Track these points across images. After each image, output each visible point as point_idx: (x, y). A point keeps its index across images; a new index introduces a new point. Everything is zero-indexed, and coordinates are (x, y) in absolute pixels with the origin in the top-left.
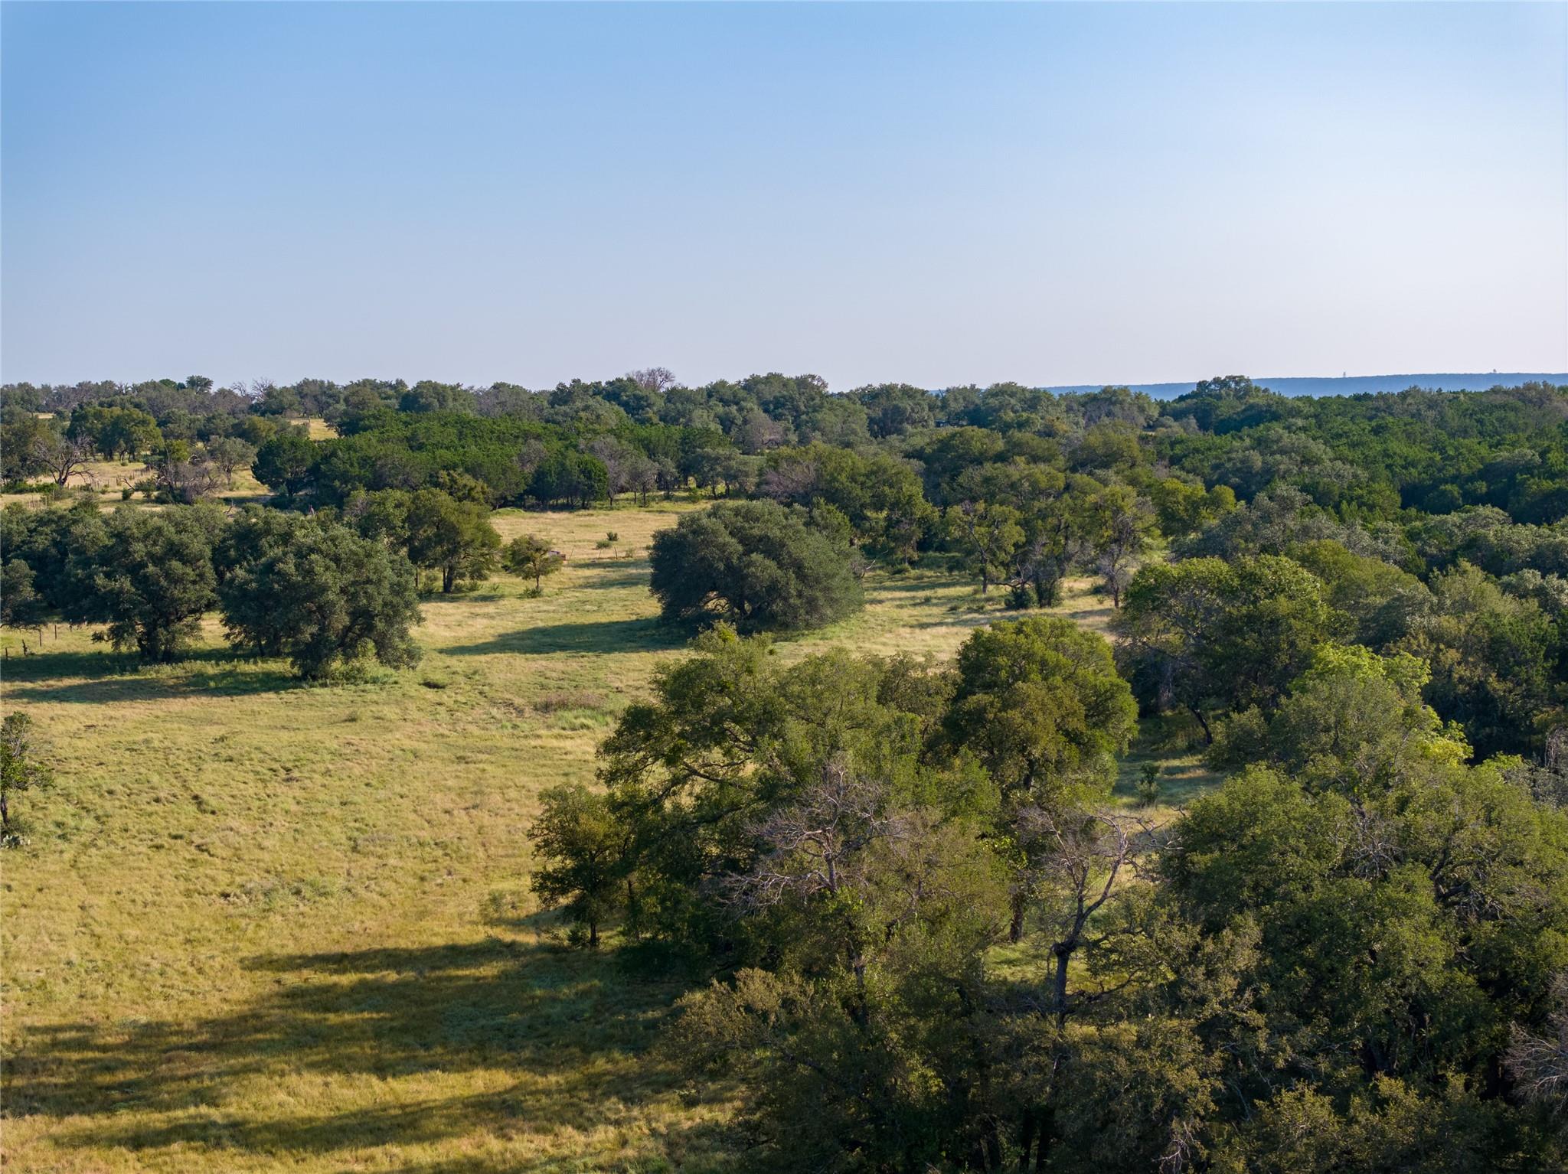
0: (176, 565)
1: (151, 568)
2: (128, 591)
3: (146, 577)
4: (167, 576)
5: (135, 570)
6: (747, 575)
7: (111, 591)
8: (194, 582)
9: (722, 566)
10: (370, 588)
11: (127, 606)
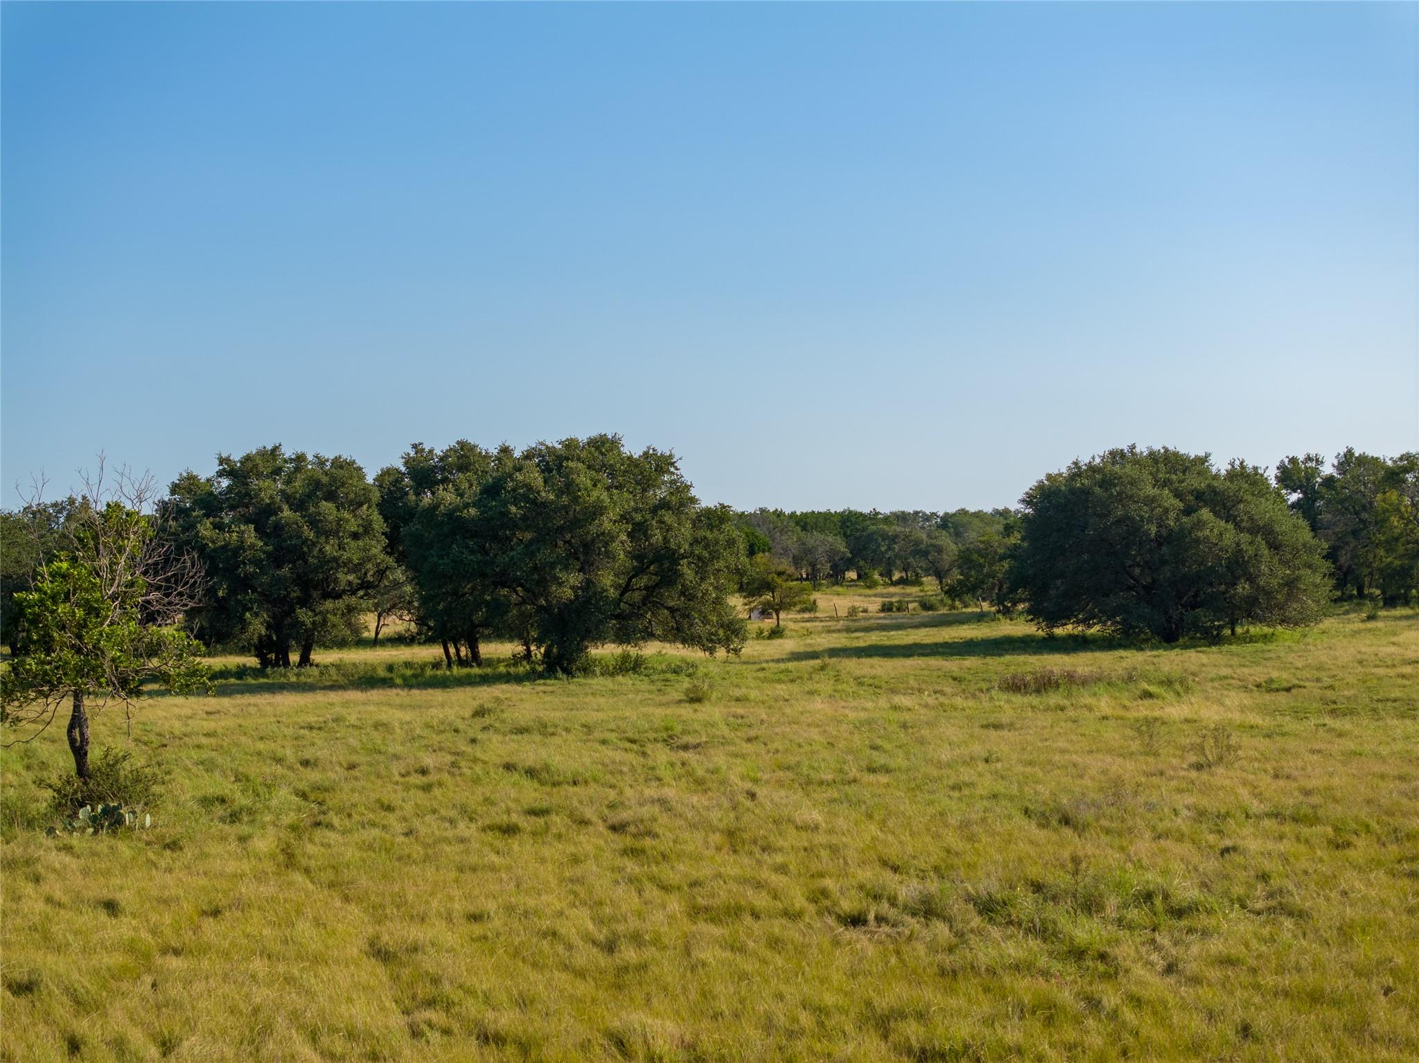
0: (327, 507)
1: (287, 513)
2: (252, 546)
3: (278, 527)
4: (314, 523)
5: (262, 518)
6: (1197, 541)
7: (224, 548)
8: (355, 536)
9: (1153, 529)
10: (669, 518)
11: (250, 569)
